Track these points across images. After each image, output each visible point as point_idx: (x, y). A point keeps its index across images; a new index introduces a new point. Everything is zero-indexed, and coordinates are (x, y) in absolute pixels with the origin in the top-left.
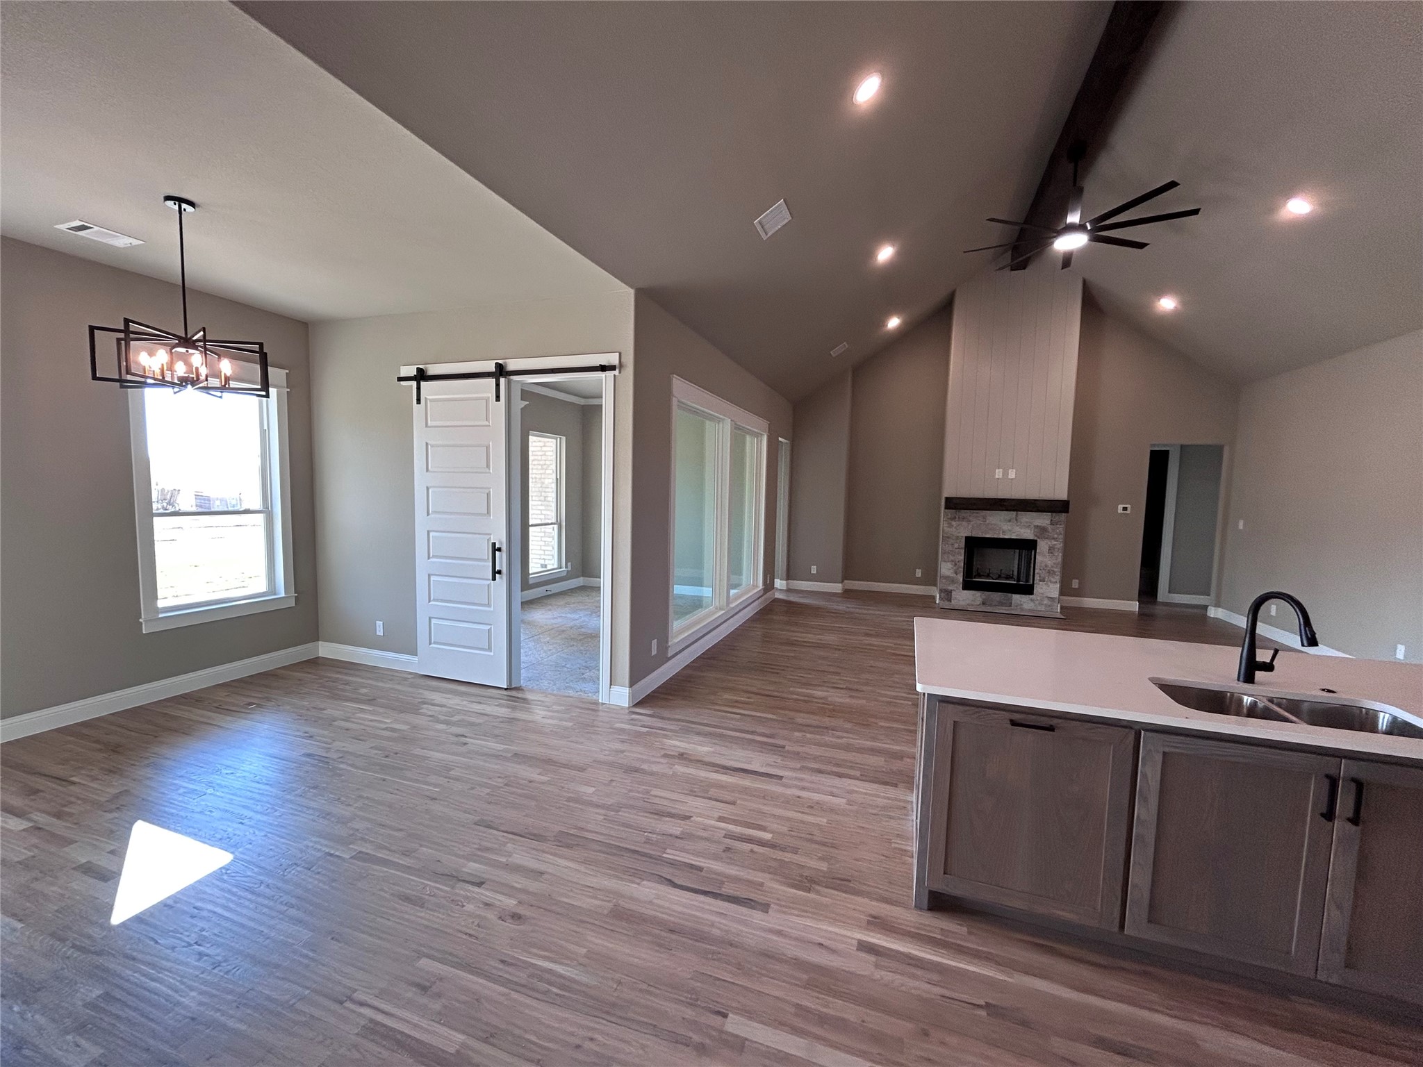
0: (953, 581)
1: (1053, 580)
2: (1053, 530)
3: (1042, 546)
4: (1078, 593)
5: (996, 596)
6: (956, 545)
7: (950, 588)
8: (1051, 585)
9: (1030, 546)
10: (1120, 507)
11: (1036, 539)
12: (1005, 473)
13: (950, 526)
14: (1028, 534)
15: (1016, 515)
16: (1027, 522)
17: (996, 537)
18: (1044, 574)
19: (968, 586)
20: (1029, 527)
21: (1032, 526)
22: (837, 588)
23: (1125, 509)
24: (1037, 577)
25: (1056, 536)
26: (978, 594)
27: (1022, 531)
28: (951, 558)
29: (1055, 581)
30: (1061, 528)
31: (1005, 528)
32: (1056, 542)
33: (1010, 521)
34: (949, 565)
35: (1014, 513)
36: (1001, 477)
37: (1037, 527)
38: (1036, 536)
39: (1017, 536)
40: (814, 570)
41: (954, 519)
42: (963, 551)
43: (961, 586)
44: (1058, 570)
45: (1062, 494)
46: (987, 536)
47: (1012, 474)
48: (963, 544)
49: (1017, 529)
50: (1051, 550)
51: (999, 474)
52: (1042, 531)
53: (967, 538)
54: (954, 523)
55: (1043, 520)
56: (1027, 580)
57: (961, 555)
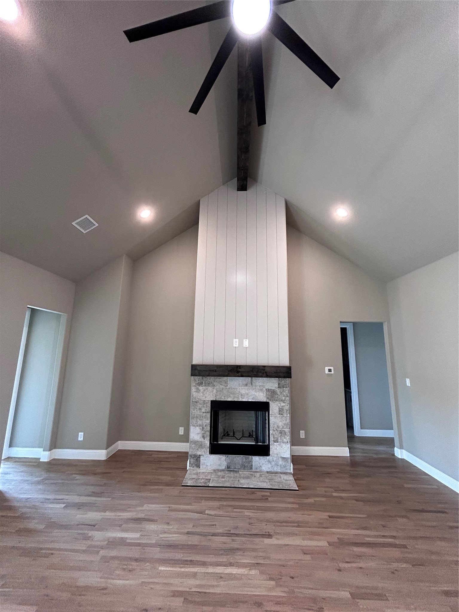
0: (201, 446)
1: (285, 440)
2: (281, 393)
3: (274, 408)
4: (305, 443)
5: (239, 459)
6: (203, 410)
7: (199, 453)
8: (284, 445)
9: (264, 407)
10: (327, 369)
11: (268, 401)
12: (241, 343)
13: (198, 391)
14: (261, 397)
15: (252, 381)
16: (260, 386)
17: (236, 400)
18: (277, 434)
19: (215, 449)
20: (262, 390)
21: (264, 390)
22: (101, 455)
23: (330, 370)
24: (272, 439)
25: (283, 398)
26: (223, 457)
27: (257, 394)
28: (200, 422)
29: (286, 441)
30: (287, 391)
31: (243, 392)
32: (284, 404)
33: (246, 385)
34: (198, 430)
35: (250, 378)
36: (237, 346)
37: (268, 390)
38: (268, 398)
39: (253, 398)
40: (81, 437)
41: (200, 384)
42: (209, 415)
43: (208, 450)
44: (287, 430)
45: (285, 361)
46: (229, 400)
47: (246, 343)
48: (209, 409)
49: (253, 392)
50: (281, 411)
51: (236, 343)
52: (272, 393)
53: (212, 402)
54: (201, 388)
55: (272, 384)
56: (264, 442)
57: (208, 420)
